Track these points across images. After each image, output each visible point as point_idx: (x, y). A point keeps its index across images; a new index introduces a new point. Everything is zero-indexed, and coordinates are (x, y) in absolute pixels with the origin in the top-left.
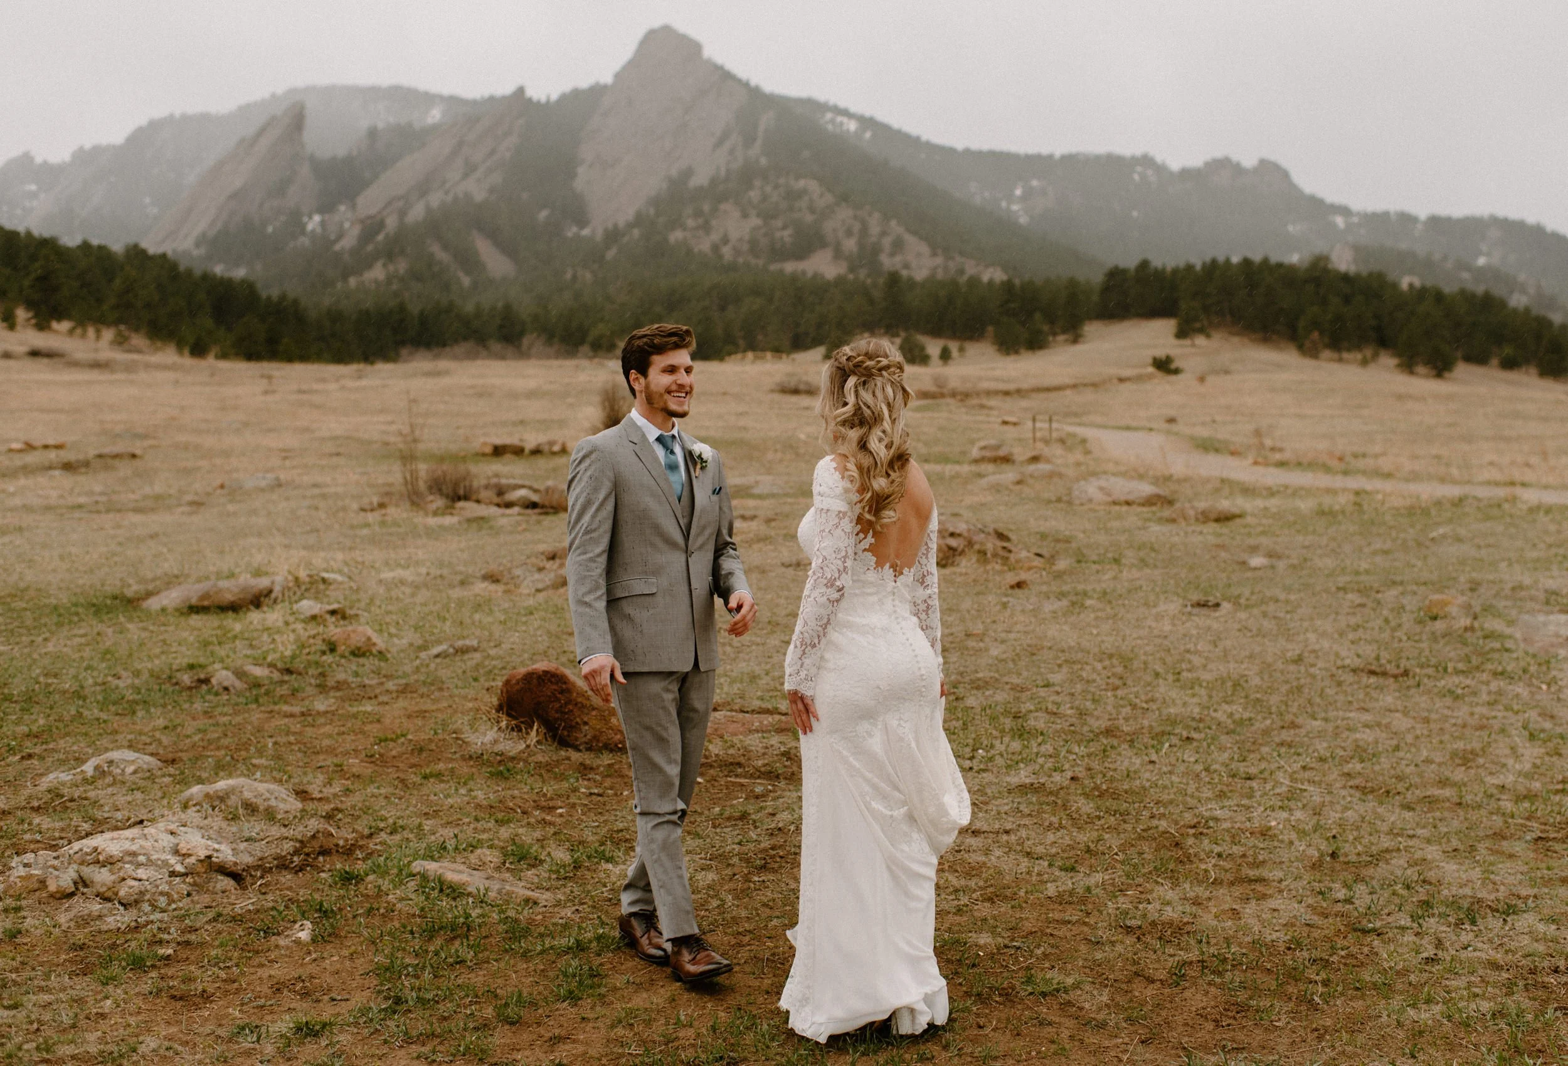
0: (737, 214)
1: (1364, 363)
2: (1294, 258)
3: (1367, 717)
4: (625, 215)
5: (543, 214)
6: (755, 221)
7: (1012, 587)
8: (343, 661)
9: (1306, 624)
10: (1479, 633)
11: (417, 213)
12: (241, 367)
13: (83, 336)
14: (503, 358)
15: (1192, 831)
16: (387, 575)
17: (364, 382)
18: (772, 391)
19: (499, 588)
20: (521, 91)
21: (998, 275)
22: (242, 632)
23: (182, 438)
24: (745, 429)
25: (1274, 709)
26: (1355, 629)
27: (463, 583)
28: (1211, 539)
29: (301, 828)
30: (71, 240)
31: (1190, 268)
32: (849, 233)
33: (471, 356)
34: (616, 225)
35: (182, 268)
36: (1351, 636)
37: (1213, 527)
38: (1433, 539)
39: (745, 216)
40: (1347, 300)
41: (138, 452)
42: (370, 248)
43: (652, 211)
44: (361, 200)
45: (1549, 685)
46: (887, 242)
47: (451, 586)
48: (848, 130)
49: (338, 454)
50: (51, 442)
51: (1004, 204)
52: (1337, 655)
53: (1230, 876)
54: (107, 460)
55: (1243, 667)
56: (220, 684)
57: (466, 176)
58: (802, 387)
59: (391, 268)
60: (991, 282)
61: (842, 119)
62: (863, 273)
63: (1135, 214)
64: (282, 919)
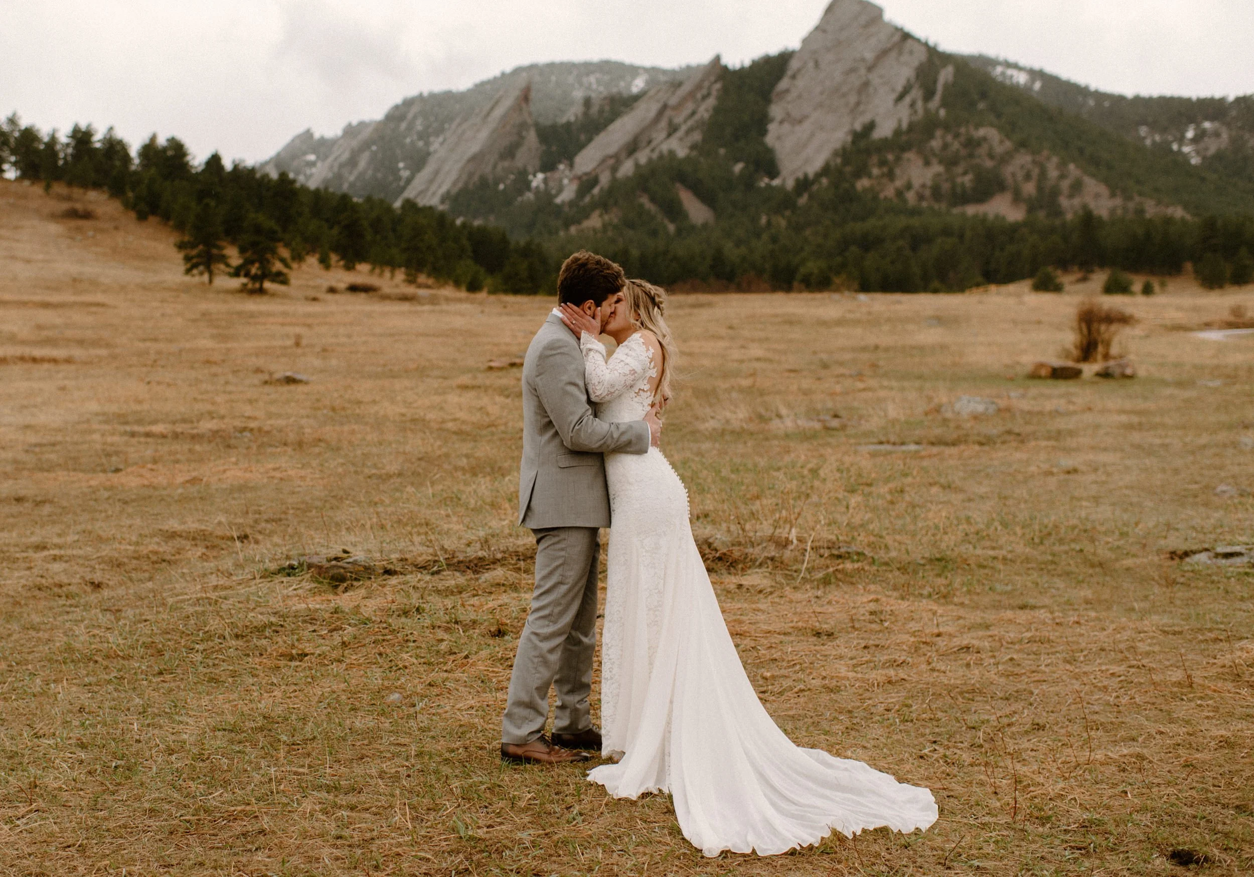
0: (920, 162)
4: (813, 167)
5: (738, 167)
11: (627, 168)
13: (383, 274)
20: (718, 59)
32: (1028, 177)
39: (927, 163)
42: (586, 200)
43: (839, 160)
44: (578, 159)
46: (1065, 185)
48: (1018, 83)
51: (1175, 147)
59: (606, 217)
61: (1010, 72)
62: (1041, 214)
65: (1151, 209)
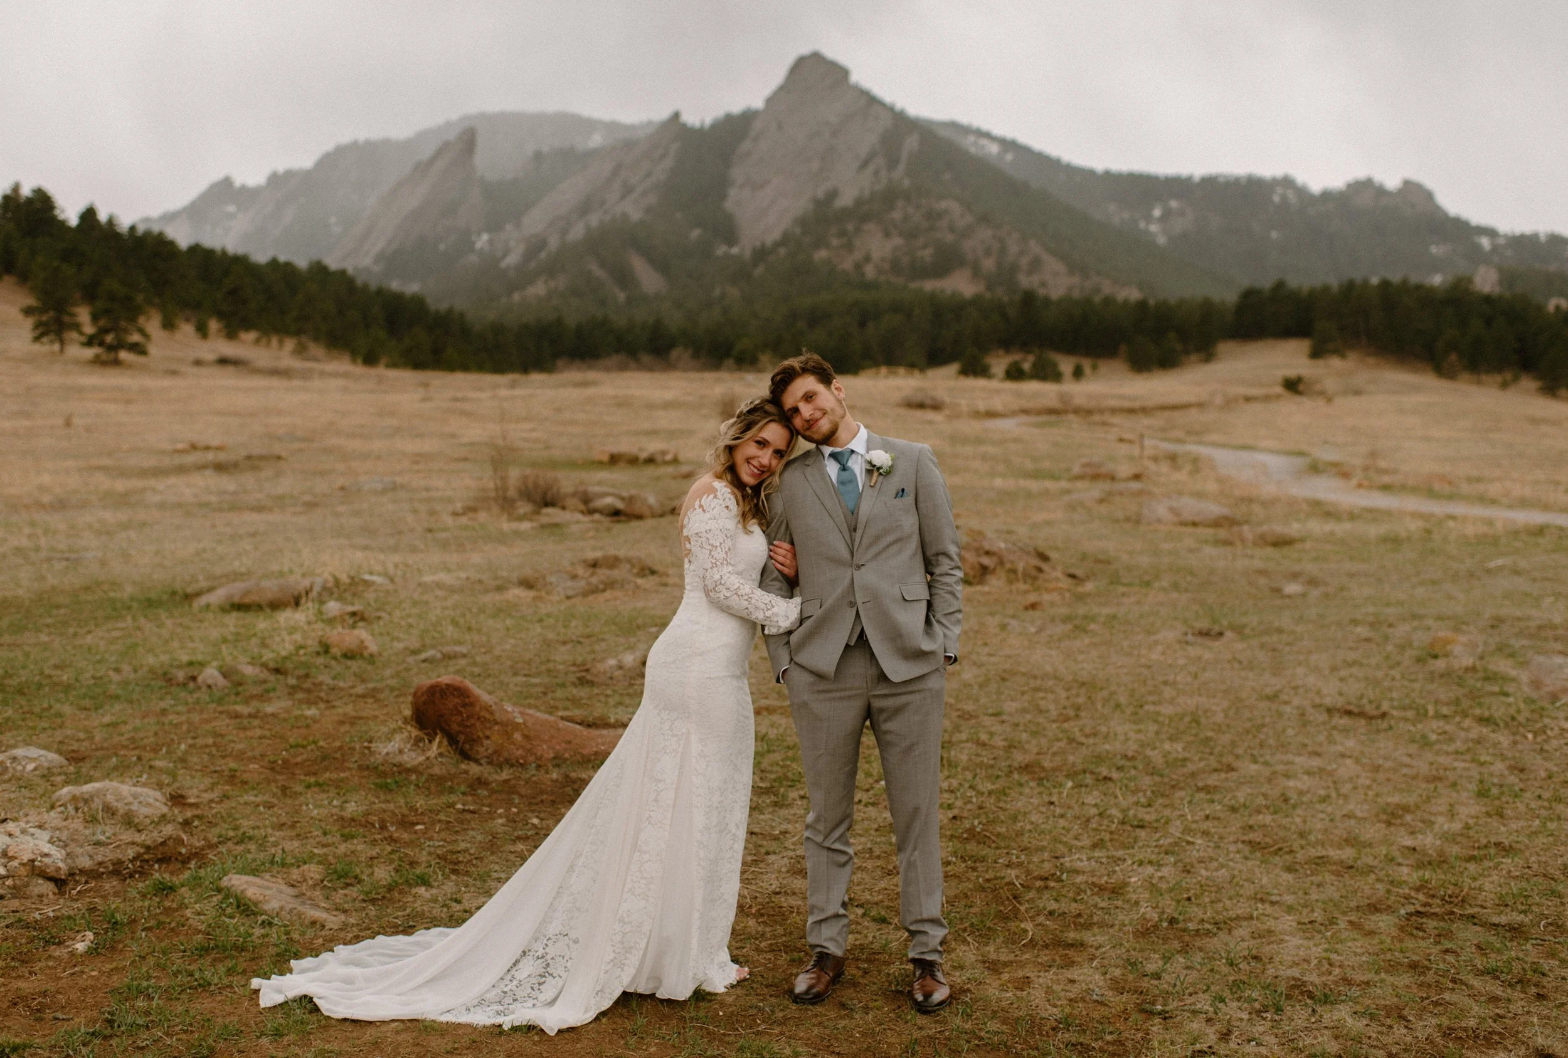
0: (880, 234)
1: (1504, 385)
2: (1437, 280)
3: (1315, 762)
4: (773, 236)
5: (696, 233)
6: (898, 241)
7: (1026, 608)
8: (333, 663)
9: (1301, 658)
10: (1481, 675)
11: (577, 232)
12: (407, 376)
13: (268, 344)
14: (650, 369)
15: (1039, 883)
16: (428, 578)
17: (517, 392)
18: (899, 405)
19: (531, 594)
20: (676, 116)
21: (1133, 294)
22: (262, 632)
23: (334, 441)
25: (1217, 750)
26: (1350, 665)
27: (500, 589)
28: (1258, 564)
29: (155, 834)
30: (260, 257)
31: (1326, 289)
32: (988, 252)
33: (623, 368)
34: (763, 245)
36: (1344, 673)
37: (1269, 551)
38: (1489, 571)
39: (887, 235)
40: (1489, 322)
41: (284, 454)
42: (533, 265)
43: (798, 231)
44: (525, 220)
45: (1535, 735)
46: (1024, 261)
47: (487, 591)
48: (989, 155)
49: (466, 459)
50: (215, 443)
51: (1142, 225)
52: (1318, 692)
53: (1048, 938)
54: (252, 462)
55: (1214, 701)
56: (204, 682)
57: (623, 197)
58: (928, 402)
59: (552, 284)
60: (1126, 302)
61: (984, 142)
62: (999, 291)
63: (1274, 235)
64: (71, 929)
65: (1108, 287)
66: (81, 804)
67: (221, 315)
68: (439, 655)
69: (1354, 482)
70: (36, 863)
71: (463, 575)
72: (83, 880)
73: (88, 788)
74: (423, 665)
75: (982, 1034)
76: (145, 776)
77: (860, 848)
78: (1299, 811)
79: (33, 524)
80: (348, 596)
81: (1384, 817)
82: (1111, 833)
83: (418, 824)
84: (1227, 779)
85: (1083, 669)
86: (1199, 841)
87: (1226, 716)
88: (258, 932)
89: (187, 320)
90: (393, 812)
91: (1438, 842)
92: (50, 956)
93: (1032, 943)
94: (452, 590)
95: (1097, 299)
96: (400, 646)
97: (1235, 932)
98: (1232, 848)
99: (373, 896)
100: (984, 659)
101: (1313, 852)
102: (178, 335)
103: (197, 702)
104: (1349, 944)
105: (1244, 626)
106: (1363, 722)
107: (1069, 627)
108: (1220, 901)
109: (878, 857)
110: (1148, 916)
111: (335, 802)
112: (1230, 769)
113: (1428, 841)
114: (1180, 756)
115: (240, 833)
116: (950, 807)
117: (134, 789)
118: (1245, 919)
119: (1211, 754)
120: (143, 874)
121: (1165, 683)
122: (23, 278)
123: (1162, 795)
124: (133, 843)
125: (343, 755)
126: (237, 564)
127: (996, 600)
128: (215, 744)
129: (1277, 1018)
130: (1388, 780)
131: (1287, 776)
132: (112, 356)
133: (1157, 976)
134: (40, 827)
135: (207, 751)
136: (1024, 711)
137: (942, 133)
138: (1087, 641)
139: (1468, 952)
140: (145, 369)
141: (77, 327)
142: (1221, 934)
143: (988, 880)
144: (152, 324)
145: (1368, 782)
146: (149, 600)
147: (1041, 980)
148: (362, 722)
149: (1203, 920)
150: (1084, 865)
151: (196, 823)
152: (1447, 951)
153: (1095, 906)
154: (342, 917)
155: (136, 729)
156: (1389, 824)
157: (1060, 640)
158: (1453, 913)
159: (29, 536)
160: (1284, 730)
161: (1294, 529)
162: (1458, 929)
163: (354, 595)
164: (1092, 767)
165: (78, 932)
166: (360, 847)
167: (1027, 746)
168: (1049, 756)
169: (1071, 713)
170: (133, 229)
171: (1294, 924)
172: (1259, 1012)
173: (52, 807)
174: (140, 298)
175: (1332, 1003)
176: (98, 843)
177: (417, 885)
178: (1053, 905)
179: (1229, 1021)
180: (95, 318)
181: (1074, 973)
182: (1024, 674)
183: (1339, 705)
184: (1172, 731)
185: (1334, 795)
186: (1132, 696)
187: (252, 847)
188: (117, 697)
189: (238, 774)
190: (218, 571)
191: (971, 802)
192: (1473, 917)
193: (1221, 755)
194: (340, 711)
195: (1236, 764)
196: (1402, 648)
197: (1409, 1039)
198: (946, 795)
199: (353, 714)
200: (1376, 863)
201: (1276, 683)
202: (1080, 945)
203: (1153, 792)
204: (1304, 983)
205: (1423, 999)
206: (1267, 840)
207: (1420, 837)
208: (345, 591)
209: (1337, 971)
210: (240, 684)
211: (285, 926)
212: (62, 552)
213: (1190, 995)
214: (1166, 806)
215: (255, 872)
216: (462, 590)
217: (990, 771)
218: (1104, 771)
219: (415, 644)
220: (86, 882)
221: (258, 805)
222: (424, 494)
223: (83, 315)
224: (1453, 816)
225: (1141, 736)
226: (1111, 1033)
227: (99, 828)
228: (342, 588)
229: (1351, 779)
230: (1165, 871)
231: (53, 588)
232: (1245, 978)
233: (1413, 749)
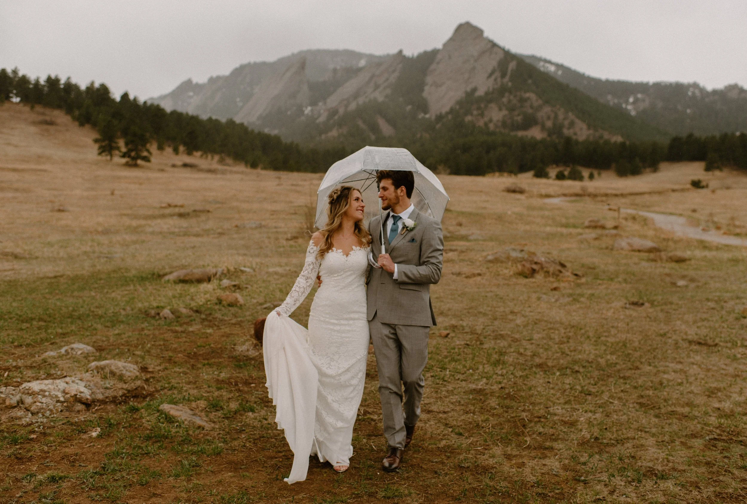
0: (497, 109)
3: (679, 366)
4: (446, 109)
5: (409, 108)
6: (505, 112)
7: (552, 290)
8: (223, 308)
9: (680, 316)
11: (353, 106)
13: (207, 157)
15: (536, 419)
16: (271, 270)
18: (503, 191)
20: (401, 52)
21: (618, 139)
22: (192, 293)
23: (235, 204)
24: (485, 208)
25: (632, 359)
26: (703, 320)
28: (667, 271)
32: (549, 118)
34: (441, 114)
35: (250, 129)
36: (699, 324)
37: (673, 265)
39: (500, 109)
41: (211, 210)
42: (331, 122)
43: (458, 107)
44: (328, 101)
46: (566, 123)
48: (550, 71)
49: (295, 214)
50: (180, 203)
51: (624, 106)
52: (686, 334)
53: (536, 445)
54: (196, 213)
55: (635, 336)
56: (163, 315)
58: (517, 189)
59: (340, 131)
60: (615, 143)
61: (547, 65)
62: (554, 137)
63: (688, 111)
64: (91, 426)
65: (606, 136)
66: (100, 370)
67: (185, 144)
68: (272, 306)
69: (722, 232)
70: (78, 396)
71: (288, 268)
72: (98, 404)
73: (103, 363)
74: (265, 310)
75: (498, 488)
76: (130, 358)
77: (455, 400)
78: (667, 389)
79: (93, 240)
80: (233, 277)
81: (707, 393)
82: (575, 397)
83: (253, 383)
84: (635, 373)
85: (574, 319)
86: (616, 402)
87: (640, 343)
88: (174, 430)
89: (169, 146)
90: (242, 378)
91: (731, 406)
92: (80, 438)
93: (529, 447)
94: (282, 276)
95: (601, 142)
96: (255, 301)
97: (626, 445)
98: (631, 406)
99: (228, 415)
100: (527, 314)
101: (670, 409)
102: (165, 153)
103: (159, 325)
104: (679, 452)
105: (654, 301)
106: (705, 348)
107: (571, 299)
108: (621, 430)
109: (463, 405)
110: (585, 436)
111: (216, 373)
112: (637, 368)
113: (727, 405)
114: (614, 362)
115: (170, 385)
116: (500, 383)
117: (124, 364)
118: (632, 439)
119: (629, 361)
120: (125, 402)
121: (613, 327)
122: (94, 125)
123: (602, 380)
124: (122, 388)
125: (222, 351)
126: (184, 261)
127: (538, 286)
128: (164, 344)
129: (638, 485)
130: (713, 375)
131: (664, 373)
132: (134, 162)
133: (584, 464)
134: (81, 380)
135: (160, 347)
136: (543, 338)
137: (528, 61)
138: (578, 306)
139: (737, 457)
140: (149, 168)
141: (118, 148)
142: (619, 446)
143: (512, 417)
144: (153, 147)
145: (703, 376)
146: (142, 277)
147: (530, 464)
148: (233, 336)
149: (611, 439)
150: (560, 411)
151: (151, 380)
152: (725, 457)
153: (561, 431)
154: (213, 425)
155: (129, 337)
156: (709, 396)
157: (565, 306)
158: (732, 439)
159: (91, 246)
160: (666, 351)
161: (688, 254)
162: (733, 447)
163: (236, 277)
164: (571, 366)
165: (94, 427)
166: (224, 394)
167: (541, 355)
168: (551, 361)
169: (565, 340)
170: (145, 103)
171: (654, 442)
172: (630, 482)
173: (87, 371)
174: (148, 135)
175: (665, 479)
176: (106, 388)
177: (248, 411)
178: (541, 430)
179: (615, 486)
180: (127, 144)
181: (547, 461)
182: (546, 321)
183: (695, 339)
184: (612, 350)
185: (685, 381)
186: (595, 332)
187: (176, 392)
188: (122, 322)
189: (173, 358)
190: (175, 264)
191: (510, 380)
192: (741, 441)
193: (634, 362)
194: (222, 330)
195: (641, 366)
196: (729, 313)
197: (699, 497)
198: (500, 377)
199: (229, 332)
200: (699, 415)
201: (665, 328)
202: (552, 448)
203: (598, 378)
204: (654, 470)
205: (709, 479)
206: (649, 402)
207: (723, 403)
208: (232, 275)
209: (671, 464)
210: (179, 317)
211: (186, 428)
212: (105, 254)
213: (599, 473)
214: (603, 385)
215: (175, 403)
216: (286, 275)
217: (522, 367)
218: (577, 368)
219: (261, 300)
220: (100, 405)
221: (180, 373)
222: (275, 230)
223: (121, 143)
224: (741, 394)
225: (597, 352)
226: (558, 489)
227: (107, 382)
228: (231, 273)
229: (695, 375)
230: (598, 415)
231: (99, 270)
232: (626, 466)
233: (728, 361)
